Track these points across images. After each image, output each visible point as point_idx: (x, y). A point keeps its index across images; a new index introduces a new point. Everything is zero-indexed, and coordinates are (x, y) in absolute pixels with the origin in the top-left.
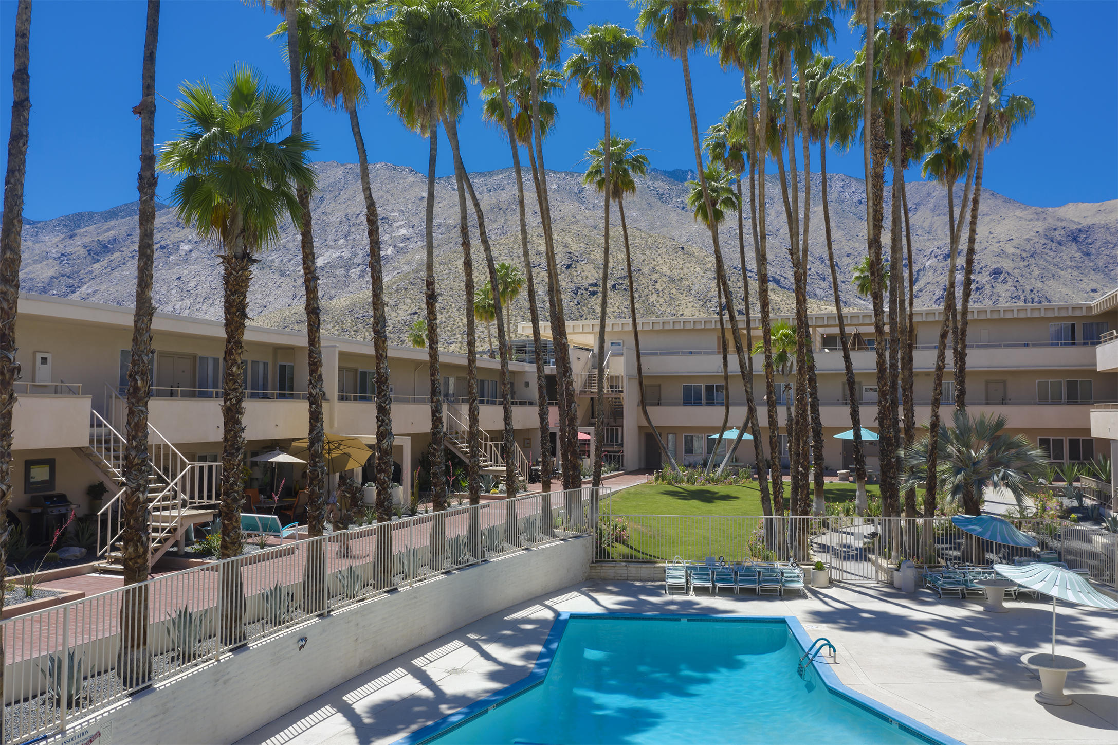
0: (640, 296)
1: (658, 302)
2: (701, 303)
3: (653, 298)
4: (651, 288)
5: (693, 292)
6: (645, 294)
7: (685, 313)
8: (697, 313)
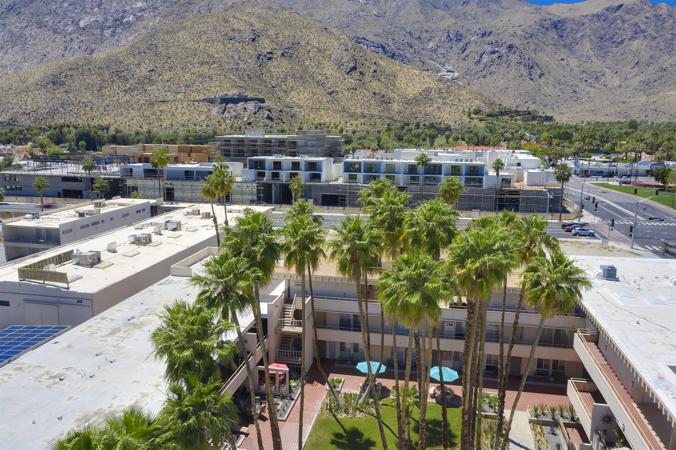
0: (299, 61)
1: (311, 65)
2: (337, 67)
3: (307, 62)
4: (306, 55)
5: (332, 59)
6: (303, 59)
7: (327, 73)
8: (335, 73)
